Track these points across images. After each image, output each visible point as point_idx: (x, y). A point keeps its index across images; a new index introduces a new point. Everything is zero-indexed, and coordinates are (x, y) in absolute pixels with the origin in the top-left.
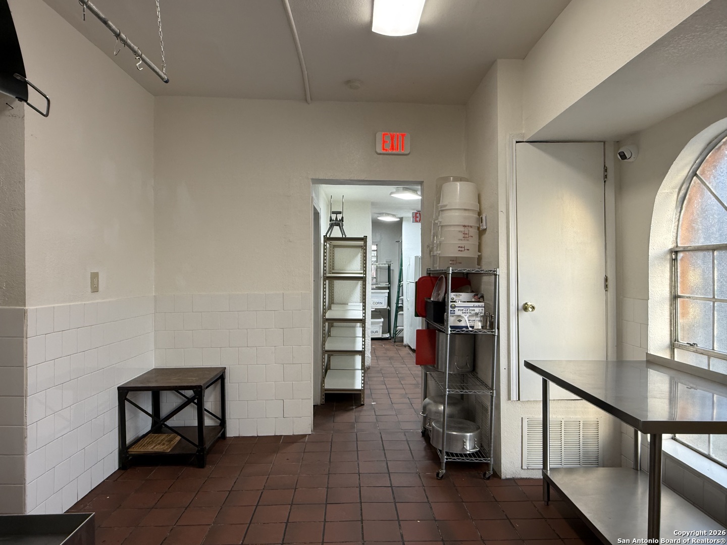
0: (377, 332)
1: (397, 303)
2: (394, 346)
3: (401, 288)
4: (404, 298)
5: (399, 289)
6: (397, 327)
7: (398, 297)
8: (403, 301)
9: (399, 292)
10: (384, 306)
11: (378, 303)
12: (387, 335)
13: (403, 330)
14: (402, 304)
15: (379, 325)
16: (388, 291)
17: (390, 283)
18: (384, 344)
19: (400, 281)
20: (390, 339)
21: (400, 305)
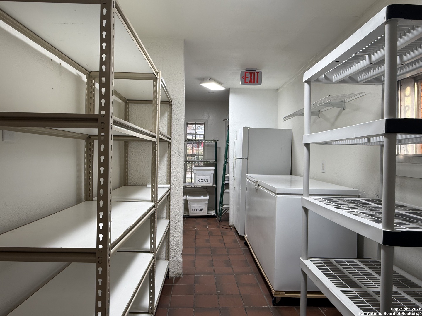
0: (202, 210)
1: (223, 180)
2: (219, 227)
3: (227, 165)
4: (231, 175)
5: (225, 166)
6: (222, 205)
7: (224, 174)
8: (229, 178)
9: (225, 169)
10: (210, 183)
11: (204, 180)
12: (213, 213)
13: (229, 208)
14: (229, 181)
15: (204, 203)
16: (214, 168)
17: (216, 160)
18: (209, 224)
19: (227, 156)
20: (216, 217)
21: (226, 182)
